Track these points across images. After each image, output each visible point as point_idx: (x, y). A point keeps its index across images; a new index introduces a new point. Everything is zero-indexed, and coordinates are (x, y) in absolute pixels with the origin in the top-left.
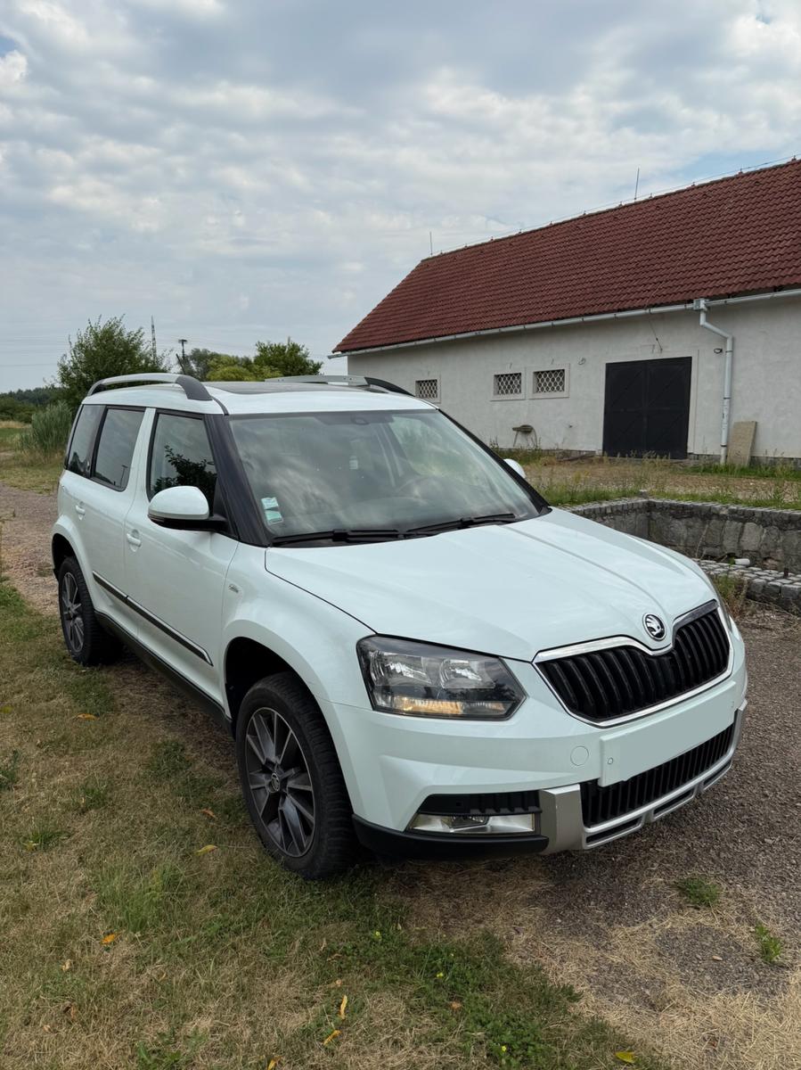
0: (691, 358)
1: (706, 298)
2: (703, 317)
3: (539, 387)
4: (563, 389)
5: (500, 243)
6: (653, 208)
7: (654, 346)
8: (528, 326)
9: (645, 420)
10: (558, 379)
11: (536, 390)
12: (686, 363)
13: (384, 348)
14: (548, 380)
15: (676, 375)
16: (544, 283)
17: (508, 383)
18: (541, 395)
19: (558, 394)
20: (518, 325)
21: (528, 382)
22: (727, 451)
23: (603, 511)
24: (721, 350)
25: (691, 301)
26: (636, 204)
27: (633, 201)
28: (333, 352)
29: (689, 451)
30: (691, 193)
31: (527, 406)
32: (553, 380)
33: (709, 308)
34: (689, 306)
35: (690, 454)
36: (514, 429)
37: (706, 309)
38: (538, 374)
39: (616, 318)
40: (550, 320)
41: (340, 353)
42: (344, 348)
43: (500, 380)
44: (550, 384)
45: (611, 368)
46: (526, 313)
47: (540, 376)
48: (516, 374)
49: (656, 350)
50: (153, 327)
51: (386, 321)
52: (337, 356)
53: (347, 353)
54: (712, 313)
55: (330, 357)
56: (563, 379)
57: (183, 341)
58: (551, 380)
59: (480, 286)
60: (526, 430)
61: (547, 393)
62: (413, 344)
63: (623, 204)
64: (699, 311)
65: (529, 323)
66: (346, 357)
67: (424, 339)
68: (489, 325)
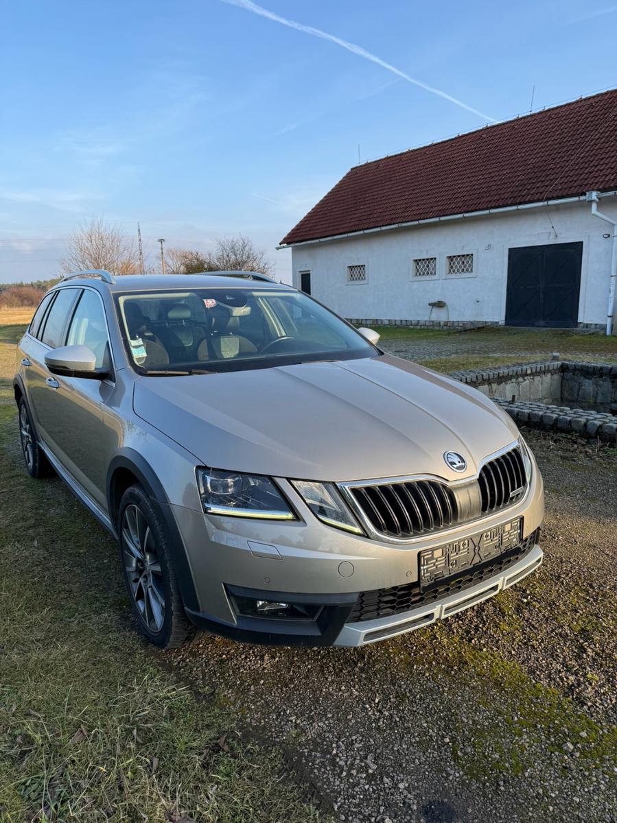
0: (582, 242)
1: (598, 190)
2: (594, 206)
3: (451, 270)
4: (472, 271)
5: (416, 152)
6: (546, 118)
7: (550, 233)
8: (442, 218)
9: (541, 295)
10: (468, 262)
11: (448, 271)
12: (578, 247)
13: (321, 240)
14: (458, 262)
15: (568, 257)
16: (455, 183)
17: (424, 266)
18: (453, 276)
19: (468, 275)
20: (434, 217)
21: (442, 265)
22: (612, 321)
23: (524, 372)
24: (609, 235)
25: (584, 194)
26: (531, 116)
27: (529, 114)
28: (280, 244)
29: (579, 321)
30: (580, 104)
31: (442, 285)
32: (463, 262)
33: (599, 199)
34: (582, 198)
35: (580, 323)
36: (430, 304)
37: (597, 200)
38: (451, 258)
39: (518, 209)
40: (461, 213)
41: (286, 244)
42: (289, 240)
43: (418, 264)
44: (460, 267)
45: (513, 252)
46: (440, 208)
47: (452, 260)
48: (432, 259)
49: (552, 236)
50: (139, 230)
51: (323, 217)
52: (284, 247)
53: (292, 245)
54: (601, 203)
55: (277, 249)
56: (472, 262)
57: (161, 241)
58: (461, 263)
59: (400, 187)
60: (440, 305)
61: (458, 274)
62: (345, 235)
63: (520, 116)
64: (591, 202)
65: (443, 216)
66: (291, 248)
67: (355, 231)
68: (409, 218)
